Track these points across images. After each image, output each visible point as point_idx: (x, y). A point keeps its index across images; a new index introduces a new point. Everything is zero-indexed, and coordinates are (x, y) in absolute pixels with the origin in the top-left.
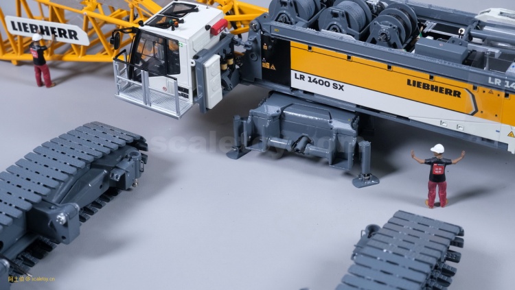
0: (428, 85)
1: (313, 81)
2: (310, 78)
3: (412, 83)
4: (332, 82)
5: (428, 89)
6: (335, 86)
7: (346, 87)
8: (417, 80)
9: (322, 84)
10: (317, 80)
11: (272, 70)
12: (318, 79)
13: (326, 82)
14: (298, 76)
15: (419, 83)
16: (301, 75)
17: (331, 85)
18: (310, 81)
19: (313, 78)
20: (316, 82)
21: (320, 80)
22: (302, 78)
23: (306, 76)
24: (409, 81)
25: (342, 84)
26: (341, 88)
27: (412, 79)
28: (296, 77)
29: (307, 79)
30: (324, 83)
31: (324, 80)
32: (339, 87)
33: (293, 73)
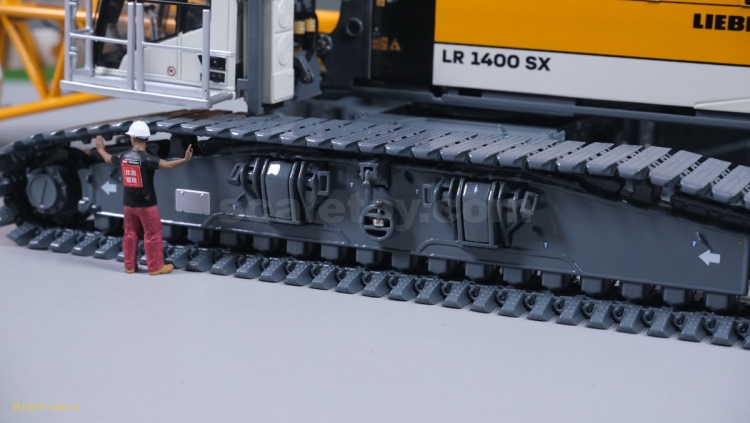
0: (741, 19)
1: (483, 61)
2: (475, 54)
3: (703, 21)
4: (523, 55)
5: (741, 28)
6: (531, 64)
7: (555, 60)
8: (715, 11)
9: (502, 65)
10: (492, 57)
11: (395, 52)
12: (493, 53)
13: (511, 57)
14: (450, 56)
15: (720, 18)
16: (456, 53)
17: (523, 62)
18: (475, 63)
19: (482, 52)
20: (489, 63)
21: (497, 56)
22: (458, 57)
23: (468, 51)
24: (697, 17)
25: (545, 56)
26: (544, 64)
27: (704, 12)
28: (445, 60)
29: (468, 58)
30: (507, 61)
31: (507, 53)
32: (539, 63)
33: (438, 49)
